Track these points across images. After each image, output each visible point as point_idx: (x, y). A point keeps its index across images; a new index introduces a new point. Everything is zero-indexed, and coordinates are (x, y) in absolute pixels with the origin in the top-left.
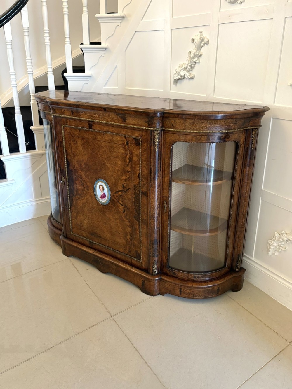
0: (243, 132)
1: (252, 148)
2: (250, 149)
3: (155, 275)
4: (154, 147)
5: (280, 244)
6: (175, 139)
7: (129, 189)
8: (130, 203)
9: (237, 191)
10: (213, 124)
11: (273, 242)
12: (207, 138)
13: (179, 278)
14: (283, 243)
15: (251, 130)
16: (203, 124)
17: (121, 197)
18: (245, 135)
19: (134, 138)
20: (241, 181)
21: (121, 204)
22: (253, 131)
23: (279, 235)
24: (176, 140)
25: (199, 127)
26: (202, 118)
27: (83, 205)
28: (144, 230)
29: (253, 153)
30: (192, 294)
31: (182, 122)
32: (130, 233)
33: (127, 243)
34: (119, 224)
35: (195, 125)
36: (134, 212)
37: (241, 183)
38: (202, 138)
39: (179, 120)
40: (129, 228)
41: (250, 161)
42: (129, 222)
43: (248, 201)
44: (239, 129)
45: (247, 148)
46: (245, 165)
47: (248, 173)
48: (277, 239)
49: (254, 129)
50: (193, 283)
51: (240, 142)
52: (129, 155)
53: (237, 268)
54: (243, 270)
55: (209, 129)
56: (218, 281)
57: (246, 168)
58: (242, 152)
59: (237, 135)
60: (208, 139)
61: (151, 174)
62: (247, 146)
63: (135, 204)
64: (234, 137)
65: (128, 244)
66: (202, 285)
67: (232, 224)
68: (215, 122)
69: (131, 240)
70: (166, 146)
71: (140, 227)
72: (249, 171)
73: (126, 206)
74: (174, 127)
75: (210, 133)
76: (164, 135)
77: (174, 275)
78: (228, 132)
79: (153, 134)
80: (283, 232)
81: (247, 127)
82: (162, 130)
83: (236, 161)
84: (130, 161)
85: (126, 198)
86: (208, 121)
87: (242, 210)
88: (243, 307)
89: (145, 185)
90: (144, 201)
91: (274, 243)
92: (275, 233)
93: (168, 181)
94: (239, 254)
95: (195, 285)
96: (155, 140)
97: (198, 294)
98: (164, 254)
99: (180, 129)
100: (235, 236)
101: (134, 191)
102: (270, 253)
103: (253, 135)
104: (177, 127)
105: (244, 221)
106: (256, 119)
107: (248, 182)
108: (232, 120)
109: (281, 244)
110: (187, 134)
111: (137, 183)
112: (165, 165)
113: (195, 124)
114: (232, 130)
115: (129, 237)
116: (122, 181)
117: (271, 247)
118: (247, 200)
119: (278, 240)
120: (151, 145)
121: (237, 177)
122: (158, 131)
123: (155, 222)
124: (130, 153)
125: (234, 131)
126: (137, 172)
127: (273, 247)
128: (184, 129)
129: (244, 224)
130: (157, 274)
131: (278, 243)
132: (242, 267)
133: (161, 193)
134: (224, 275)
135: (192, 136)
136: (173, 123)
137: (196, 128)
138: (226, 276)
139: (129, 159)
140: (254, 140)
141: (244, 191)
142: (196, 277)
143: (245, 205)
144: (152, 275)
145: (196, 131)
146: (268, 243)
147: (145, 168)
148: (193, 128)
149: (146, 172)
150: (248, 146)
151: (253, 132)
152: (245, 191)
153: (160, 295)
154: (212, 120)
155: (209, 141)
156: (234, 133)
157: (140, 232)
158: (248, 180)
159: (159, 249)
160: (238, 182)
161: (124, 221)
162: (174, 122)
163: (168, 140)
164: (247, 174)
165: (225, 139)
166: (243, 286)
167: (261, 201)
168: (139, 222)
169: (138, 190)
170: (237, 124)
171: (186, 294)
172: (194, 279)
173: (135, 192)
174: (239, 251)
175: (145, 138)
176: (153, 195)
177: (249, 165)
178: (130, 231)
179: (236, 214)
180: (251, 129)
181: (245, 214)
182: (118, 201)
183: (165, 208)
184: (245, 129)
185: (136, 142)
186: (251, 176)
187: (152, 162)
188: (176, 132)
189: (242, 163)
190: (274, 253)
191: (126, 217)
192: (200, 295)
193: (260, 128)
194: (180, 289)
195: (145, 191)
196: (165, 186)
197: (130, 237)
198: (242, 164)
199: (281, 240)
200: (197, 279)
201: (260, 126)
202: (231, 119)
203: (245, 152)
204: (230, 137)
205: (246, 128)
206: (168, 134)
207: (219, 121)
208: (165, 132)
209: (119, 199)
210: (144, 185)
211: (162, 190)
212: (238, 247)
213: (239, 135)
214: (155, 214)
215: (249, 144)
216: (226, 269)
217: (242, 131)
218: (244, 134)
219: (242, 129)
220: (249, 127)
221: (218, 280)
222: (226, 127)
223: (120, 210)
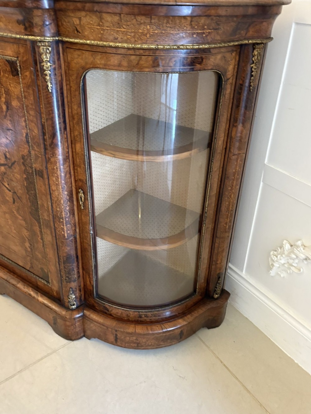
0: (233, 51)
1: (250, 86)
2: (246, 89)
3: (72, 310)
4: (43, 80)
5: (291, 261)
6: (86, 63)
7: (15, 162)
8: (20, 187)
9: (218, 170)
10: (165, 28)
11: (279, 256)
12: (154, 62)
13: (114, 316)
14: (297, 261)
15: (251, 46)
16: (142, 28)
17: (6, 176)
18: (237, 59)
19: (7, 60)
20: (227, 150)
21: (7, 188)
22: (254, 49)
23: (291, 246)
24: (88, 66)
25: (133, 34)
26: (136, 11)
28: (48, 238)
29: (253, 97)
30: (135, 343)
31: (94, 21)
32: (28, 239)
33: (27, 254)
34: (10, 222)
35: (123, 30)
36: (29, 204)
37: (227, 156)
38: (141, 62)
39: (88, 17)
40: (26, 231)
41: (245, 113)
42: (25, 220)
43: (238, 187)
44: (225, 42)
45: (241, 86)
46: (236, 120)
47: (241, 137)
48: (286, 253)
49: (258, 44)
50: (136, 326)
51: (226, 72)
52: (4, 95)
53: (215, 294)
54: (225, 294)
55: (156, 41)
56: (180, 321)
57: (236, 126)
58: (230, 93)
59: (219, 57)
60: (155, 64)
61: (45, 137)
62: (241, 82)
63: (28, 191)
64: (214, 60)
65: (28, 256)
66: (152, 330)
67: (207, 228)
68: (168, 22)
69: (31, 249)
70: (70, 78)
71: (41, 232)
72: (241, 133)
73: (15, 193)
74: (80, 34)
75: (157, 49)
76: (65, 54)
77: (106, 311)
78: (199, 49)
79: (36, 49)
80: (299, 243)
81: (241, 40)
82: (57, 42)
83: (217, 112)
84: (8, 108)
85: (14, 179)
86: (153, 21)
87: (227, 203)
88: (222, 362)
89: (39, 157)
90: (41, 187)
91: (280, 259)
92: (284, 243)
93: (82, 151)
94: (219, 273)
95: (139, 329)
96: (42, 64)
97: (146, 343)
98: (87, 276)
99: (92, 40)
100: (213, 245)
101: (23, 168)
102: (273, 273)
103: (253, 59)
104: (86, 33)
105: (230, 222)
106: (262, 22)
107: (240, 152)
108: (208, 21)
109: (293, 263)
110: (108, 52)
111: (26, 152)
112: (74, 119)
113: (124, 27)
114: (209, 43)
115: (27, 245)
116: (3, 147)
117: (275, 264)
118: (237, 185)
119: (288, 256)
120: (38, 76)
121: (218, 143)
122: (47, 44)
123: (63, 226)
124: (5, 91)
125: (213, 46)
126: (23, 131)
127: (279, 264)
128: (101, 40)
129: (230, 226)
130: (77, 307)
131: (288, 259)
132: (224, 290)
133: (72, 173)
134: (192, 307)
135: (120, 56)
136: (77, 25)
137: (125, 38)
138: (195, 310)
139: (6, 104)
140: (255, 69)
141: (231, 170)
142: (143, 316)
143: (232, 195)
144: (67, 308)
145: (125, 45)
146: (269, 255)
147: (33, 124)
148: (120, 37)
149: (36, 131)
150: (243, 81)
151: (255, 51)
152: (234, 171)
153: (84, 338)
154: (161, 16)
155: (158, 69)
156: (213, 51)
157: (42, 239)
158: (240, 149)
159: (78, 268)
160: (220, 153)
161: (16, 218)
162: (78, 22)
163: (73, 65)
164: (238, 139)
165: (193, 66)
166: (226, 317)
167: (262, 183)
168: (39, 223)
169: (30, 165)
170: (220, 32)
171: (126, 343)
172: (140, 319)
173: (26, 170)
174: (220, 269)
175: (25, 59)
176: (54, 179)
177: (243, 120)
178: (27, 236)
179: (216, 209)
180: (251, 44)
181: (232, 210)
182: (3, 182)
183: (82, 201)
184: (236, 43)
185: (11, 69)
186: (245, 142)
187: (43, 113)
188: (87, 46)
189: (229, 116)
190: (279, 273)
191: (18, 211)
192: (150, 344)
193: (270, 44)
194: (115, 335)
195: (40, 169)
196: (78, 161)
197: (30, 245)
198: (229, 118)
199: (294, 256)
200: (144, 318)
201: (270, 39)
202: (206, 16)
203: (236, 95)
204: (204, 60)
205: (241, 42)
206: (72, 50)
207: (178, 21)
208: (65, 46)
209: (3, 179)
210: (37, 157)
211: (74, 167)
212: (218, 262)
213: (224, 57)
214: (62, 212)
215: (244, 77)
216: (197, 297)
217: (230, 49)
218: (236, 54)
219: (232, 44)
220: (245, 39)
221: (181, 318)
222: (195, 36)
223: (7, 198)
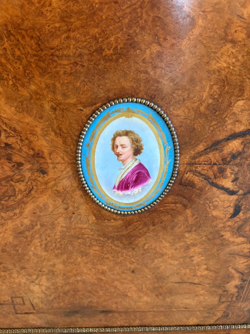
27: (15, 237)
